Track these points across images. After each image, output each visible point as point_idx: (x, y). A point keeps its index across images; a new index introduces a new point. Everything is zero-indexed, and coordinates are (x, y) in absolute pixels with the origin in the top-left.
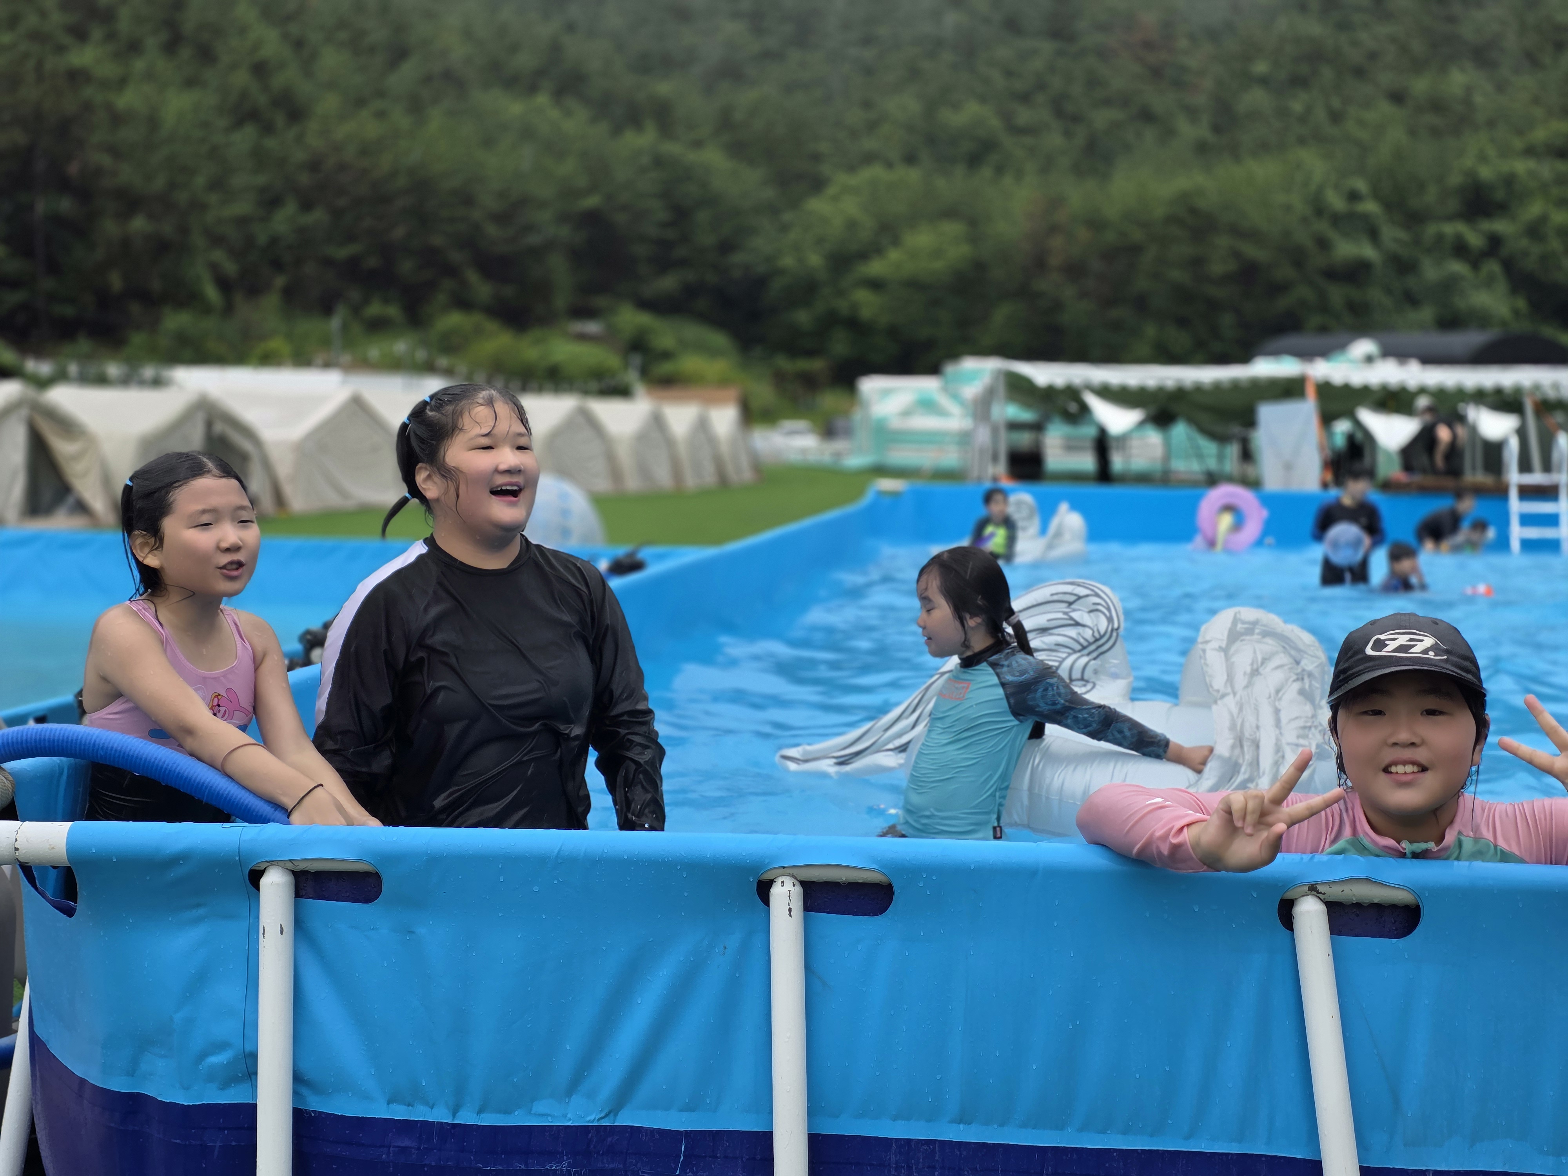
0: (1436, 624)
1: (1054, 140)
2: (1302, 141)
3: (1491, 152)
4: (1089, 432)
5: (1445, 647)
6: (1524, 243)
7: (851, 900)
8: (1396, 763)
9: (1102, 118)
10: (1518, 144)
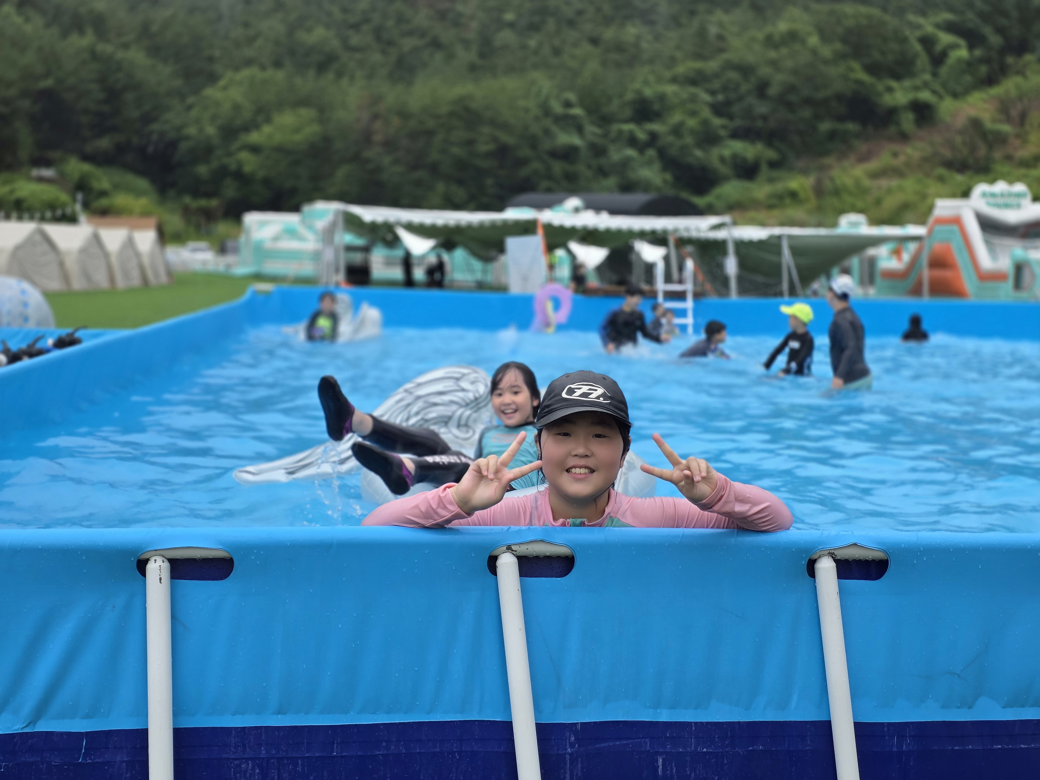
0: (605, 379)
1: (377, 57)
2: (535, 67)
3: (651, 78)
4: (399, 253)
5: (610, 395)
6: (671, 139)
7: (205, 570)
8: (575, 467)
9: (408, 44)
10: (668, 74)
